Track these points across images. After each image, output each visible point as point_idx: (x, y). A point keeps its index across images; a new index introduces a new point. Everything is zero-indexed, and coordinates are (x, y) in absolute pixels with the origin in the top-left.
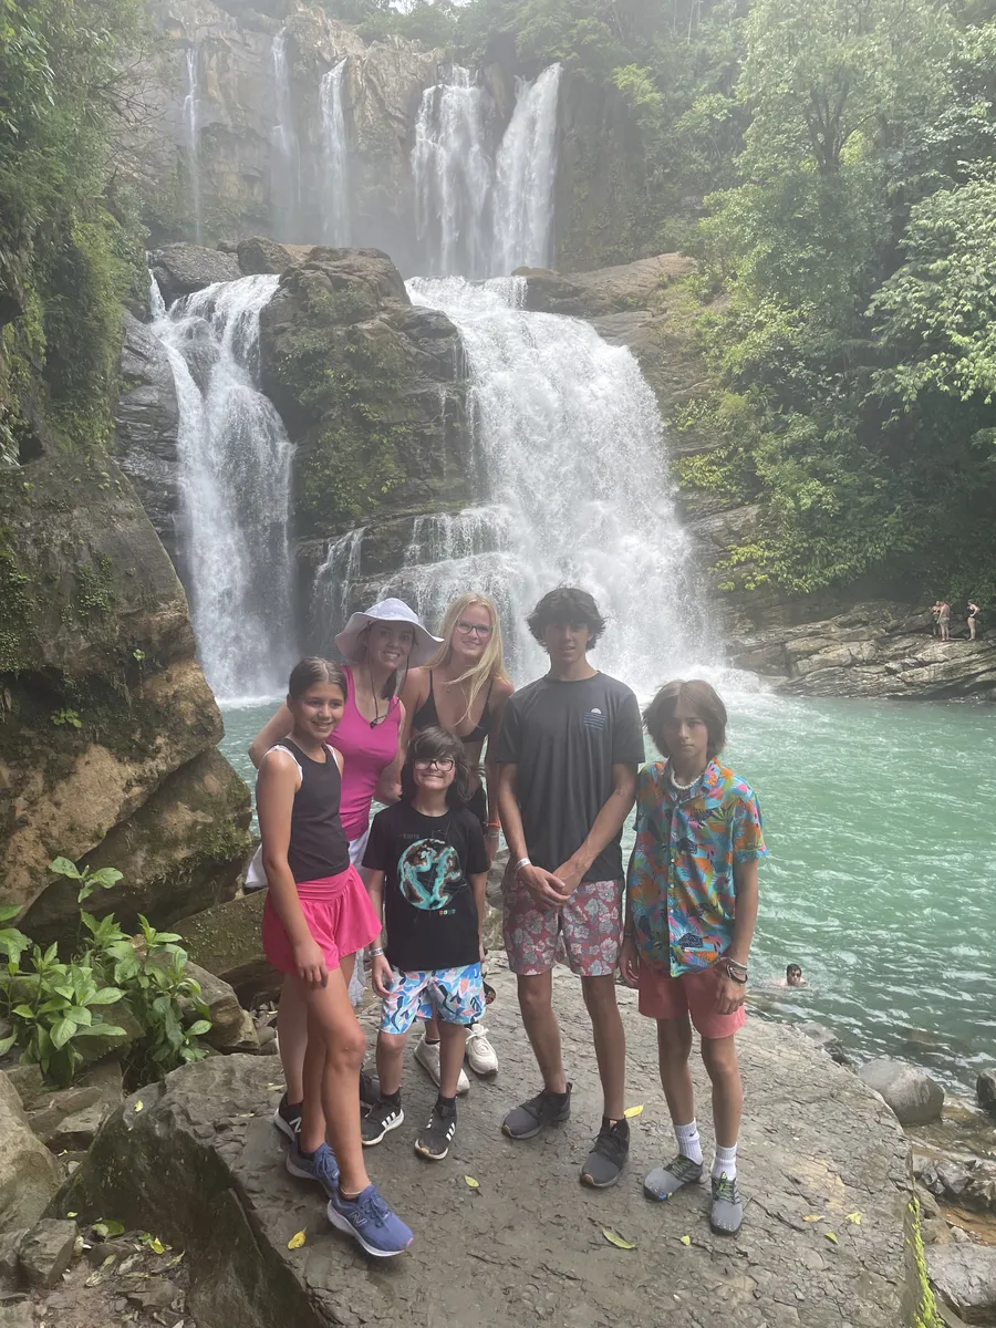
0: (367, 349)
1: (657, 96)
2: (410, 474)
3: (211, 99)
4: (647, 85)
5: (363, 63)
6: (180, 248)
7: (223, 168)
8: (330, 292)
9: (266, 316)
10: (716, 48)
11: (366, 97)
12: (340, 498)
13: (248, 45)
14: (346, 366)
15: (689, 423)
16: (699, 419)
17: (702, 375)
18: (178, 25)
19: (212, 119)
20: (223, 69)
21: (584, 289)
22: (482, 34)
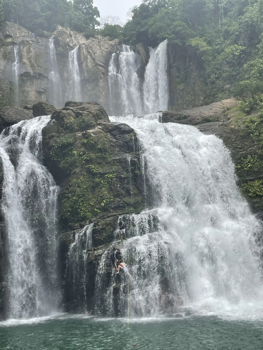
0: (92, 140)
1: (209, 48)
2: (115, 196)
3: (24, 63)
4: (204, 44)
5: (86, 46)
6: (7, 108)
7: (29, 89)
8: (74, 118)
9: (45, 131)
10: (232, 28)
11: (88, 58)
12: (81, 210)
13: (39, 42)
14: (83, 149)
15: (249, 166)
16: (254, 164)
17: (252, 144)
18: (11, 36)
19: (24, 71)
20: (29, 52)
21: (189, 116)
22: (134, 32)
